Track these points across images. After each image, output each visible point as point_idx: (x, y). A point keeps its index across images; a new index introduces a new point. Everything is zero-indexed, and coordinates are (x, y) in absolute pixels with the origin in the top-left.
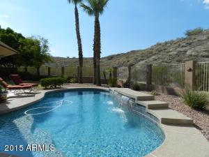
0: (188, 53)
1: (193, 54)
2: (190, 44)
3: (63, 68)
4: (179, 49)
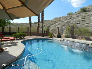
0: (71, 22)
1: (73, 22)
2: (71, 18)
3: (18, 28)
4: (67, 20)
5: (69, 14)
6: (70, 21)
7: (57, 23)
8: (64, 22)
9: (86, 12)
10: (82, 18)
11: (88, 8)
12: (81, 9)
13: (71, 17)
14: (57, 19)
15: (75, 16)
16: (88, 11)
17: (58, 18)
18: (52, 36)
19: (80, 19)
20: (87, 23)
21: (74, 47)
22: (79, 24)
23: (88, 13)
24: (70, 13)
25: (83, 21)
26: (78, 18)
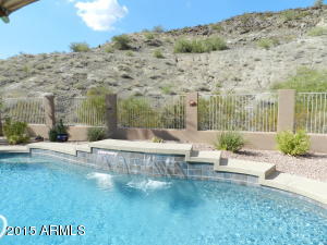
0: (90, 77)
1: (97, 79)
2: (86, 65)
5: (76, 49)
6: (85, 75)
7: (32, 79)
8: (64, 75)
9: (130, 51)
10: (121, 68)
11: (135, 40)
12: (115, 38)
13: (85, 61)
14: (31, 62)
15: (100, 59)
16: (135, 49)
17: (31, 57)
18: (24, 135)
19: (116, 69)
20: (138, 86)
21: (136, 171)
22: (115, 85)
23: (134, 53)
24: (79, 46)
25: (126, 77)
26: (110, 67)
